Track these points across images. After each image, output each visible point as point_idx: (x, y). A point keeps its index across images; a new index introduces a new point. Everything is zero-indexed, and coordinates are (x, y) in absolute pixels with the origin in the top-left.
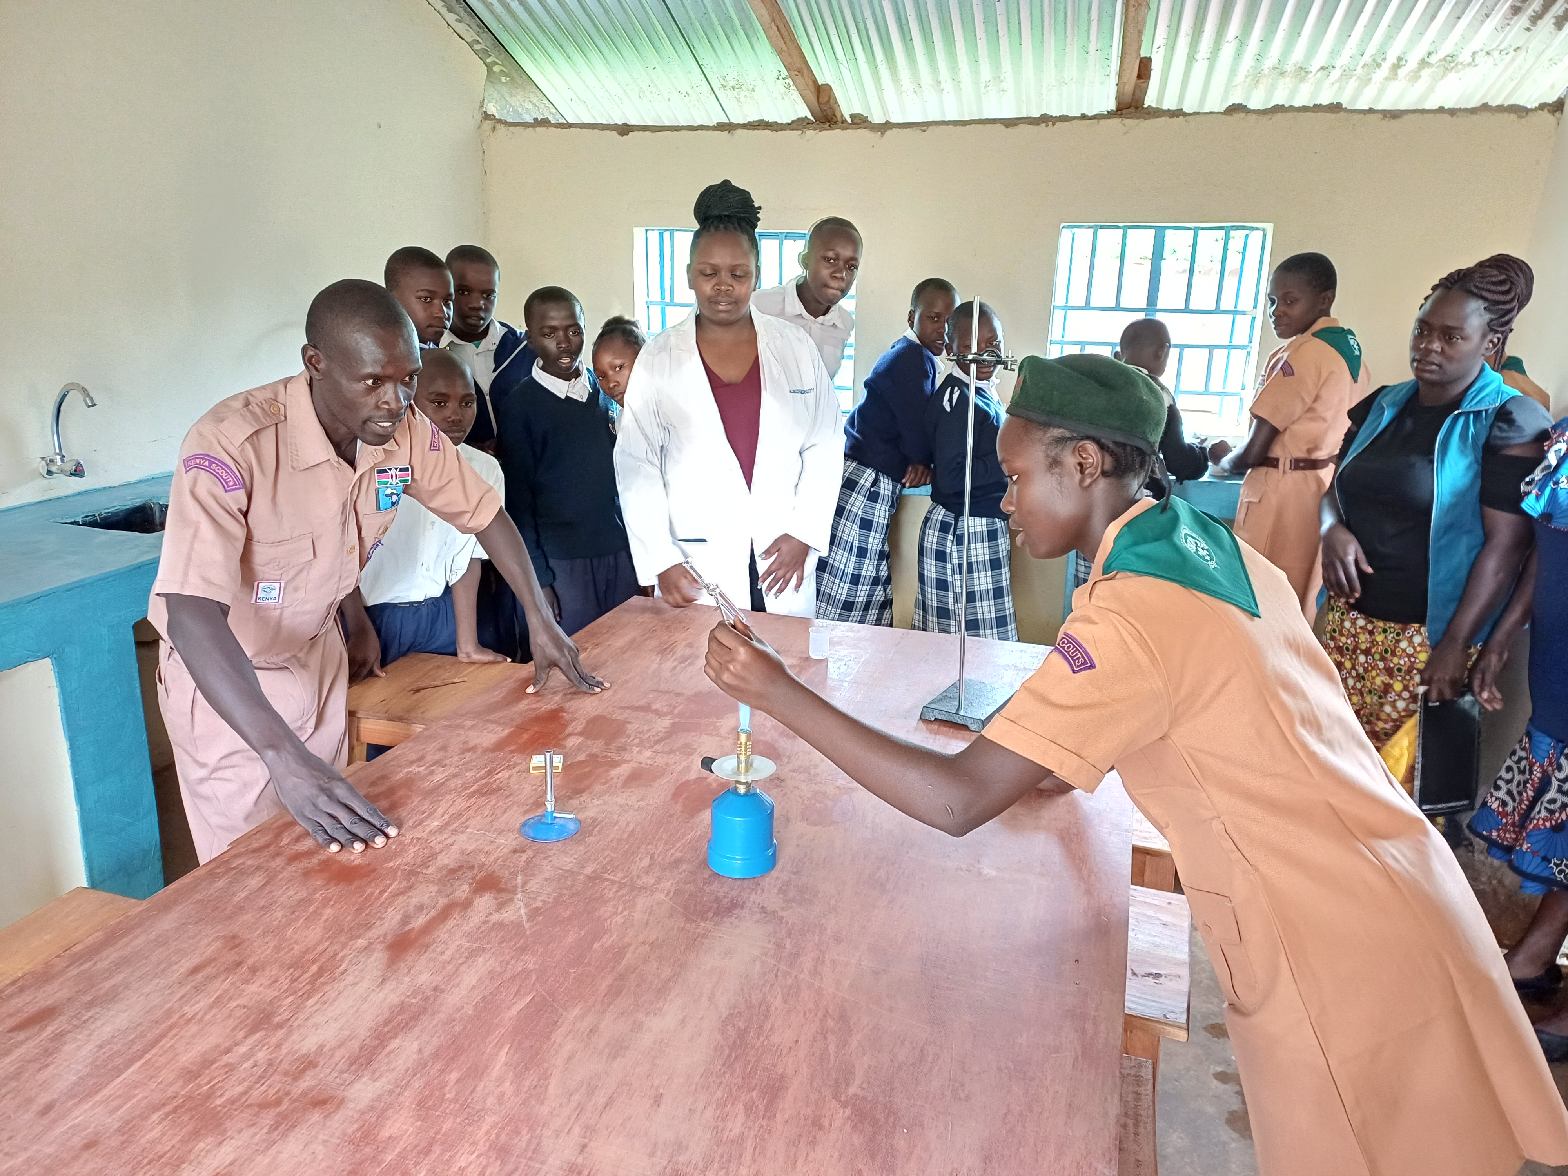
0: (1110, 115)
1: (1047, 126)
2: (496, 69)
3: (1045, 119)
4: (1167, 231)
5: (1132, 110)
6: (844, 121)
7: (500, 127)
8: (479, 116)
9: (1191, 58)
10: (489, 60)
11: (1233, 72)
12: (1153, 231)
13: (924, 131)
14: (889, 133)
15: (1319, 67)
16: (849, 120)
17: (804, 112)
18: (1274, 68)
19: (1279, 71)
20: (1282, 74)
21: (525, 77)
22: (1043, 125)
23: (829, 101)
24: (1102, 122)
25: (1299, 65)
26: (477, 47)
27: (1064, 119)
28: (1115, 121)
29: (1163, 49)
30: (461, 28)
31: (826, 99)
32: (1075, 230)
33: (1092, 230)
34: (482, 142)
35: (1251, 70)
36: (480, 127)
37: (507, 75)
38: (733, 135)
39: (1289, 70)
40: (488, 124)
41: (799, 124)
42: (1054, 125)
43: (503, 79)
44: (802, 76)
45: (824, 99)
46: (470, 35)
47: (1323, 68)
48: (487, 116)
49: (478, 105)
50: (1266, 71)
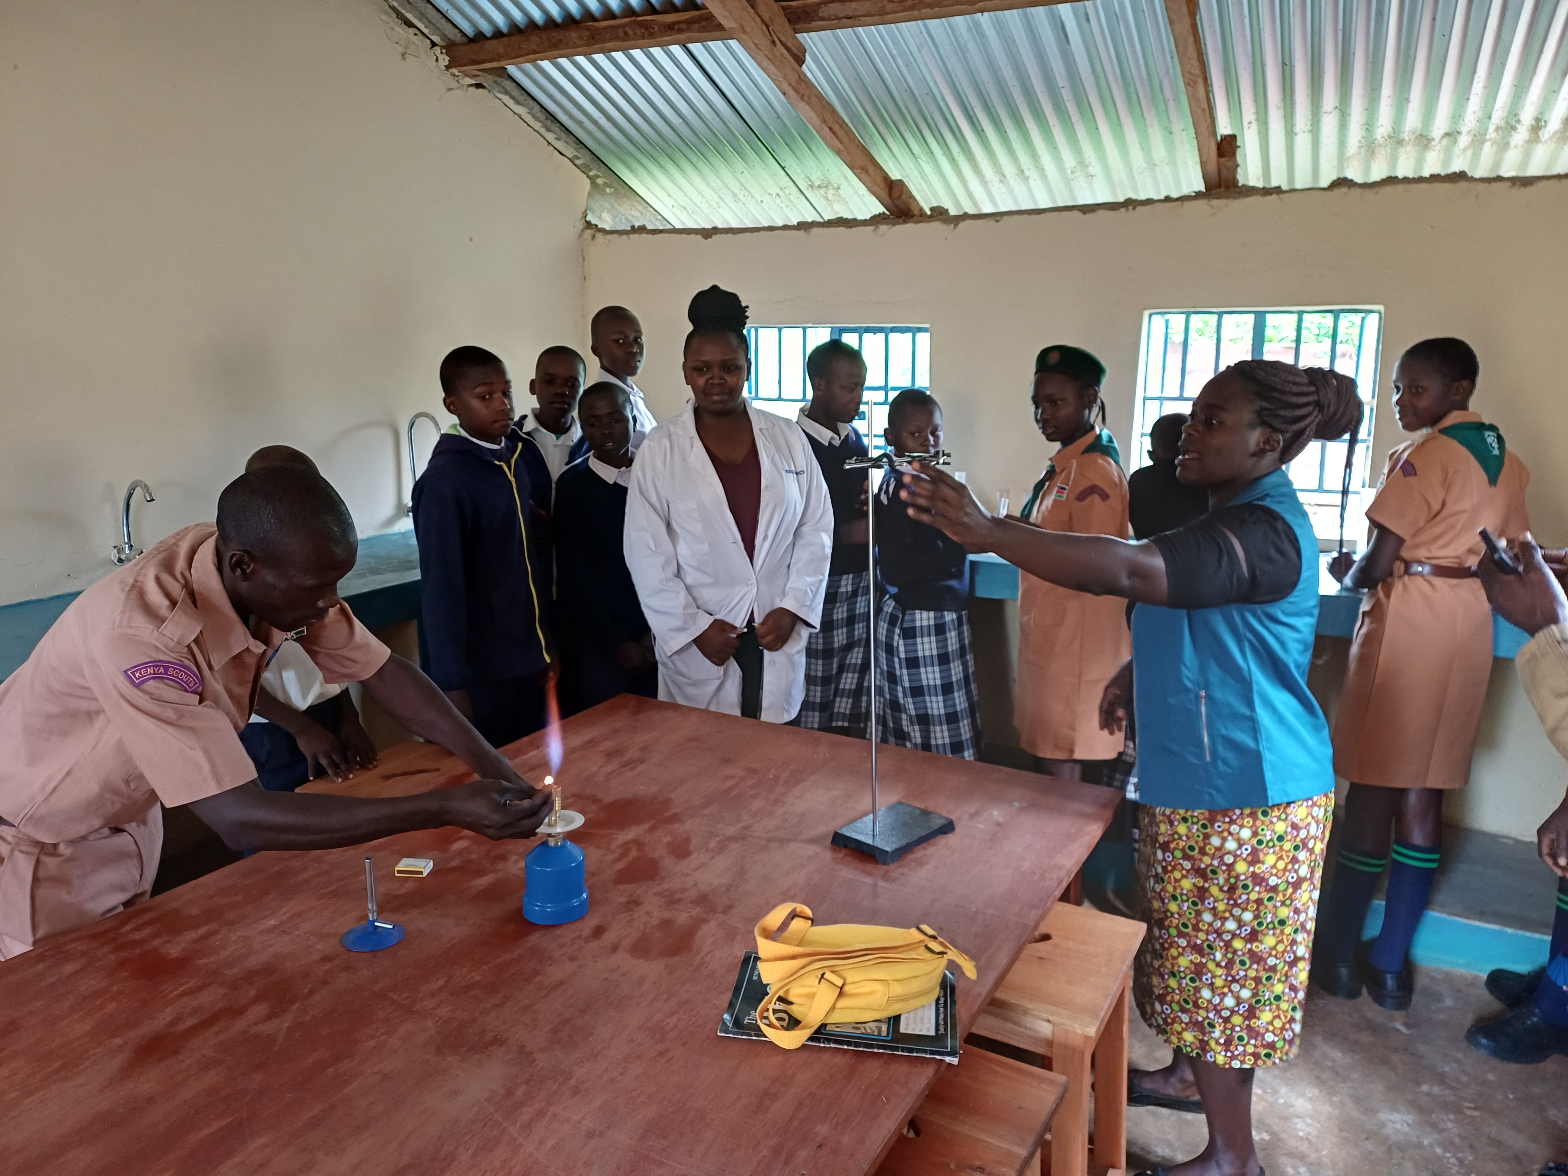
0: (1198, 195)
1: (1127, 210)
2: (599, 181)
3: (1129, 204)
4: (1268, 316)
5: (1222, 189)
6: (922, 214)
7: (599, 236)
8: (580, 225)
9: (1290, 133)
10: (591, 174)
11: (1342, 143)
12: (1252, 316)
13: (997, 221)
14: (962, 225)
15: (1442, 133)
16: (929, 213)
17: (878, 208)
18: (1390, 137)
19: (1396, 140)
20: (1400, 142)
21: (627, 188)
22: (1123, 210)
23: (900, 196)
24: (1187, 204)
25: (1418, 133)
26: (578, 162)
27: (1149, 202)
28: (1201, 203)
29: (1254, 126)
30: (560, 145)
31: (898, 194)
32: (1167, 316)
33: (1184, 316)
34: (583, 251)
35: (1363, 141)
36: (581, 236)
37: (610, 187)
38: (808, 233)
39: (1407, 138)
40: (589, 233)
41: (876, 220)
42: (1134, 208)
43: (608, 190)
44: (867, 173)
45: (896, 194)
46: (570, 152)
47: (1447, 134)
48: (589, 225)
49: (580, 215)
50: (1381, 141)
